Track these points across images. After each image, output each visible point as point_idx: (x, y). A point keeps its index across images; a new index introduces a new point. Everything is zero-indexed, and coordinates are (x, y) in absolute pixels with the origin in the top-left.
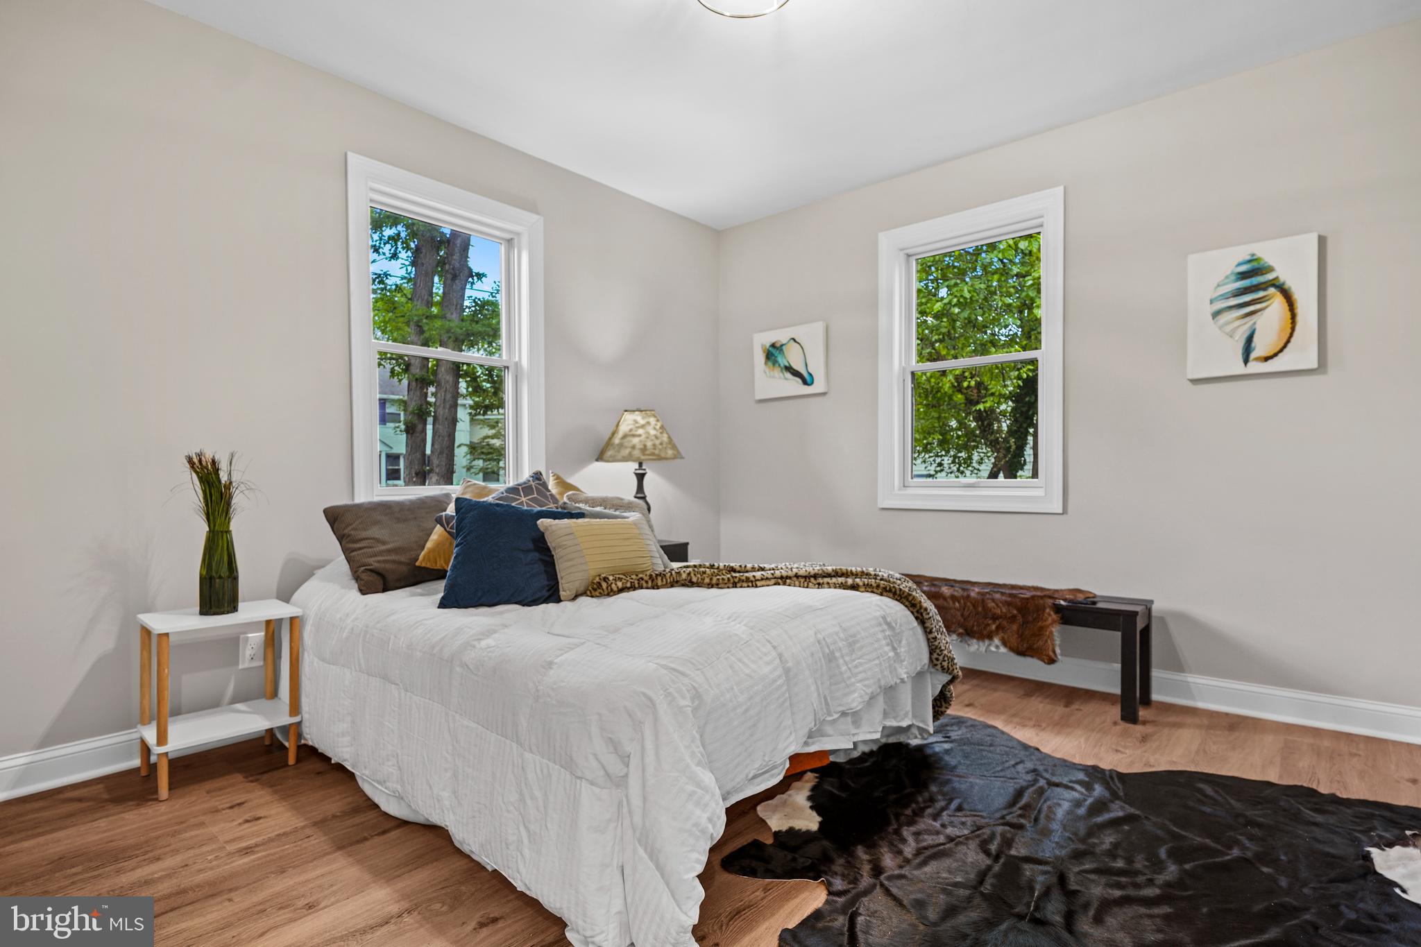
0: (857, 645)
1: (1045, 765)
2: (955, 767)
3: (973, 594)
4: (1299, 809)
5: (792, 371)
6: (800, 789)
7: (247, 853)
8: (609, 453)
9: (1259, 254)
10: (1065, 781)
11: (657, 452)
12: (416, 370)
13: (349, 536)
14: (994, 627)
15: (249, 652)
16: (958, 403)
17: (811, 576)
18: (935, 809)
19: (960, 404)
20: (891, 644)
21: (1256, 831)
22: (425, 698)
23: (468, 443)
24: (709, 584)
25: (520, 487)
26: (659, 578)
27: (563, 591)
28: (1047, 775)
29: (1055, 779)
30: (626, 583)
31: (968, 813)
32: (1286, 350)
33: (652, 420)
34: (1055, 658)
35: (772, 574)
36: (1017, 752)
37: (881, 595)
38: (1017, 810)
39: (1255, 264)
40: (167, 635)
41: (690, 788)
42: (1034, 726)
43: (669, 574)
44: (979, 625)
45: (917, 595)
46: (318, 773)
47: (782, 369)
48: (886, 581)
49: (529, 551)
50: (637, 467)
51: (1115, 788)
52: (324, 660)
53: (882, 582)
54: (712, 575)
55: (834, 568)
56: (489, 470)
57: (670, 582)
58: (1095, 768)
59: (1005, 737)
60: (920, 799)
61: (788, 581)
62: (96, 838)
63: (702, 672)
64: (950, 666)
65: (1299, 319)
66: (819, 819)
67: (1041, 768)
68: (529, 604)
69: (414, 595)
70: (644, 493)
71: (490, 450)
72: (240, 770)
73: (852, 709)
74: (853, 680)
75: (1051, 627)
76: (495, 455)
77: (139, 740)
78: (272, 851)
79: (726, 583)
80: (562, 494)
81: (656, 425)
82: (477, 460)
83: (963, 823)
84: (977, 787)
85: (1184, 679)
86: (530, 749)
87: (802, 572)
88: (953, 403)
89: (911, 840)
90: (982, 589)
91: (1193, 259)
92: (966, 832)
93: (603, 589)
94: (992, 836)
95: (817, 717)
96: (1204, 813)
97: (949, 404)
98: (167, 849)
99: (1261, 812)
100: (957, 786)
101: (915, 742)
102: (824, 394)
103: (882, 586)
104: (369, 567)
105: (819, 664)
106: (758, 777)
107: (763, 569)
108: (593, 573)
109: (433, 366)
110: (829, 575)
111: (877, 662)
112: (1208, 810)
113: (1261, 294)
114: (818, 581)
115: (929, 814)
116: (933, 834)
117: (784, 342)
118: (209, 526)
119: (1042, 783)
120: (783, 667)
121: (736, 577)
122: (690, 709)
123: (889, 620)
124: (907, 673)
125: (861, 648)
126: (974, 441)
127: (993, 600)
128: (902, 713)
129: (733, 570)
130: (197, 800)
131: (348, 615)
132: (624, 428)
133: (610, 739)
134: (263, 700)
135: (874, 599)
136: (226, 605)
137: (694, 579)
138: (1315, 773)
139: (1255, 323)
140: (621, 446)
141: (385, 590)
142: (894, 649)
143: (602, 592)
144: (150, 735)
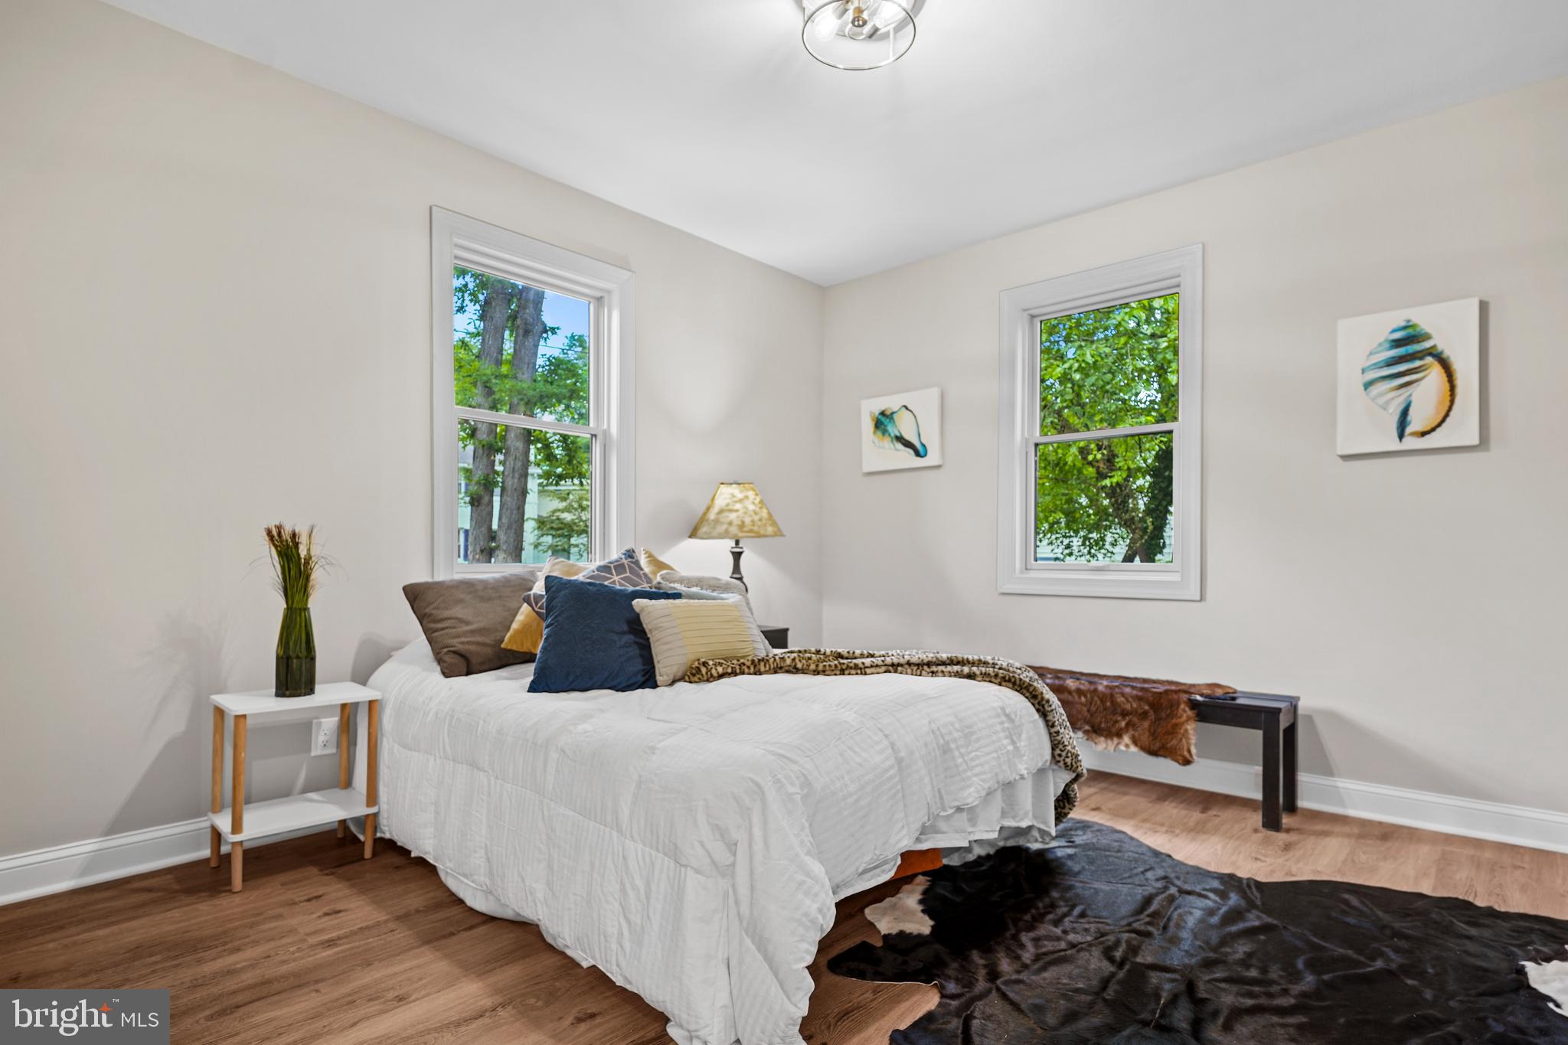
0: (974, 737)
1: (1176, 872)
2: (1079, 873)
3: (1100, 688)
4: (1451, 922)
5: (903, 441)
6: (912, 892)
7: (330, 946)
8: (704, 529)
9: (1415, 320)
10: (1198, 889)
11: (755, 528)
12: (483, 435)
13: (430, 615)
14: (1123, 724)
15: (322, 738)
16: (1089, 477)
17: (924, 664)
18: (1056, 915)
19: (1091, 478)
20: (1010, 737)
21: (1403, 944)
22: (517, 785)
23: (536, 517)
24: (814, 671)
25: (612, 565)
26: (762, 664)
27: (660, 676)
28: (1178, 883)
29: (1187, 887)
30: (727, 668)
31: (1092, 920)
32: (1444, 425)
33: (751, 494)
34: (1190, 759)
35: (883, 661)
36: (1146, 858)
37: (1000, 685)
38: (1144, 917)
39: (1410, 331)
40: (244, 716)
41: (800, 877)
42: (1167, 832)
43: (773, 659)
44: (1107, 722)
45: (1039, 686)
46: (397, 868)
47: (892, 438)
48: (1005, 670)
49: (624, 633)
50: (734, 545)
51: (1253, 898)
52: (405, 746)
53: (1001, 671)
54: (818, 661)
55: (949, 655)
56: (559, 547)
57: (774, 668)
58: (1232, 876)
59: (1134, 843)
60: (1040, 905)
61: (899, 668)
62: (172, 927)
63: (812, 759)
64: (1074, 763)
65: (1459, 390)
66: (932, 923)
67: (1172, 875)
68: (623, 690)
69: (499, 678)
70: (740, 574)
71: (560, 525)
72: (314, 863)
73: (967, 804)
74: (969, 773)
75: (1186, 724)
76: (566, 530)
77: (209, 830)
78: (357, 944)
79: (833, 670)
80: (655, 574)
81: (755, 499)
82: (545, 536)
83: (1086, 930)
84: (1101, 894)
85: (1332, 783)
86: (632, 837)
87: (914, 660)
88: (1082, 478)
89: (1030, 946)
90: (1111, 682)
91: (1343, 325)
92: (1089, 938)
93: (702, 675)
94: (1117, 943)
95: (931, 811)
96: (1348, 924)
97: (1078, 478)
98: (247, 940)
99: (1410, 924)
100: (1080, 893)
101: (1035, 846)
102: (939, 467)
103: (1000, 675)
104: (452, 649)
105: (933, 754)
106: (870, 871)
107: (872, 656)
108: (692, 657)
109: (502, 431)
110: (944, 663)
111: (994, 755)
112: (1351, 920)
113: (1417, 363)
114: (932, 669)
115: (1050, 920)
116: (1054, 940)
117: (895, 410)
118: (287, 603)
119: (1173, 890)
120: (896, 758)
121: (844, 664)
122: (799, 796)
123: (1007, 711)
124: (1026, 769)
125: (978, 740)
126: (1106, 520)
127: (1123, 695)
128: (1021, 813)
129: (840, 656)
130: (273, 892)
131: (431, 699)
132: (720, 502)
133: (717, 825)
134: (337, 790)
135: (993, 688)
136: (303, 687)
137: (799, 665)
138: (1473, 886)
139: (1410, 395)
140: (717, 521)
141: (468, 673)
142: (1013, 743)
143: (701, 677)
144: (224, 822)
